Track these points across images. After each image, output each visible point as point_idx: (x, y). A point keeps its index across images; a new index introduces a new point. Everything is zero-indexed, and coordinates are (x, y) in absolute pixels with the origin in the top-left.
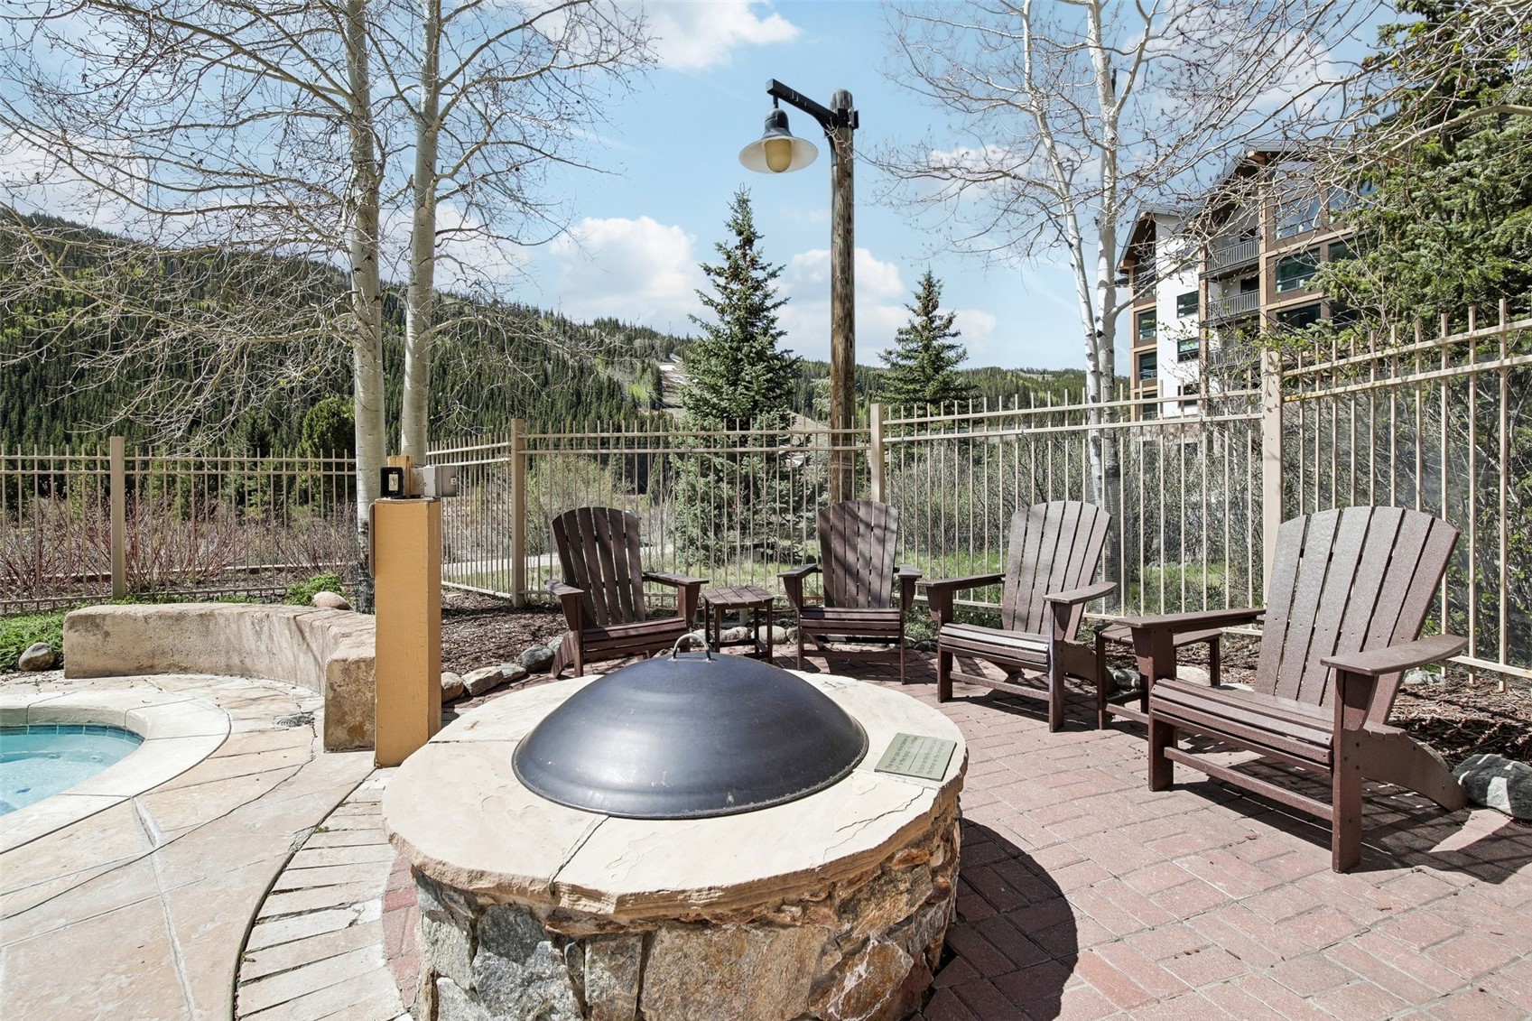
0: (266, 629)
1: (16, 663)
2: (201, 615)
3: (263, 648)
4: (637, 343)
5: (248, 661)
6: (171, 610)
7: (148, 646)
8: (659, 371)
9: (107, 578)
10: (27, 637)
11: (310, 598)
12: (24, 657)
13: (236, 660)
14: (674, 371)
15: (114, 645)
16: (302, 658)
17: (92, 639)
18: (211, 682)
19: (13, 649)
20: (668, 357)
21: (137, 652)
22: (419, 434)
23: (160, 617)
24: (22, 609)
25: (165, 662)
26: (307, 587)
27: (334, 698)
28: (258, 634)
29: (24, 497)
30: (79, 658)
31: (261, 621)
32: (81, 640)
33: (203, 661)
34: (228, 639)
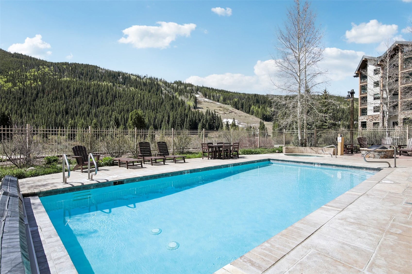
4: (188, 88)
8: (196, 97)
14: (199, 97)
20: (197, 92)
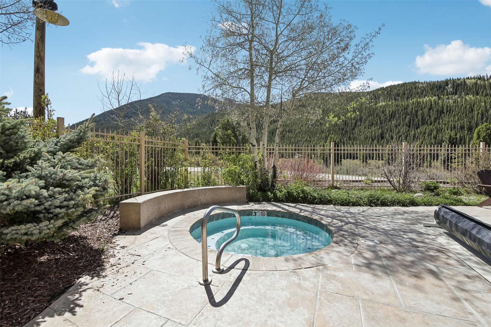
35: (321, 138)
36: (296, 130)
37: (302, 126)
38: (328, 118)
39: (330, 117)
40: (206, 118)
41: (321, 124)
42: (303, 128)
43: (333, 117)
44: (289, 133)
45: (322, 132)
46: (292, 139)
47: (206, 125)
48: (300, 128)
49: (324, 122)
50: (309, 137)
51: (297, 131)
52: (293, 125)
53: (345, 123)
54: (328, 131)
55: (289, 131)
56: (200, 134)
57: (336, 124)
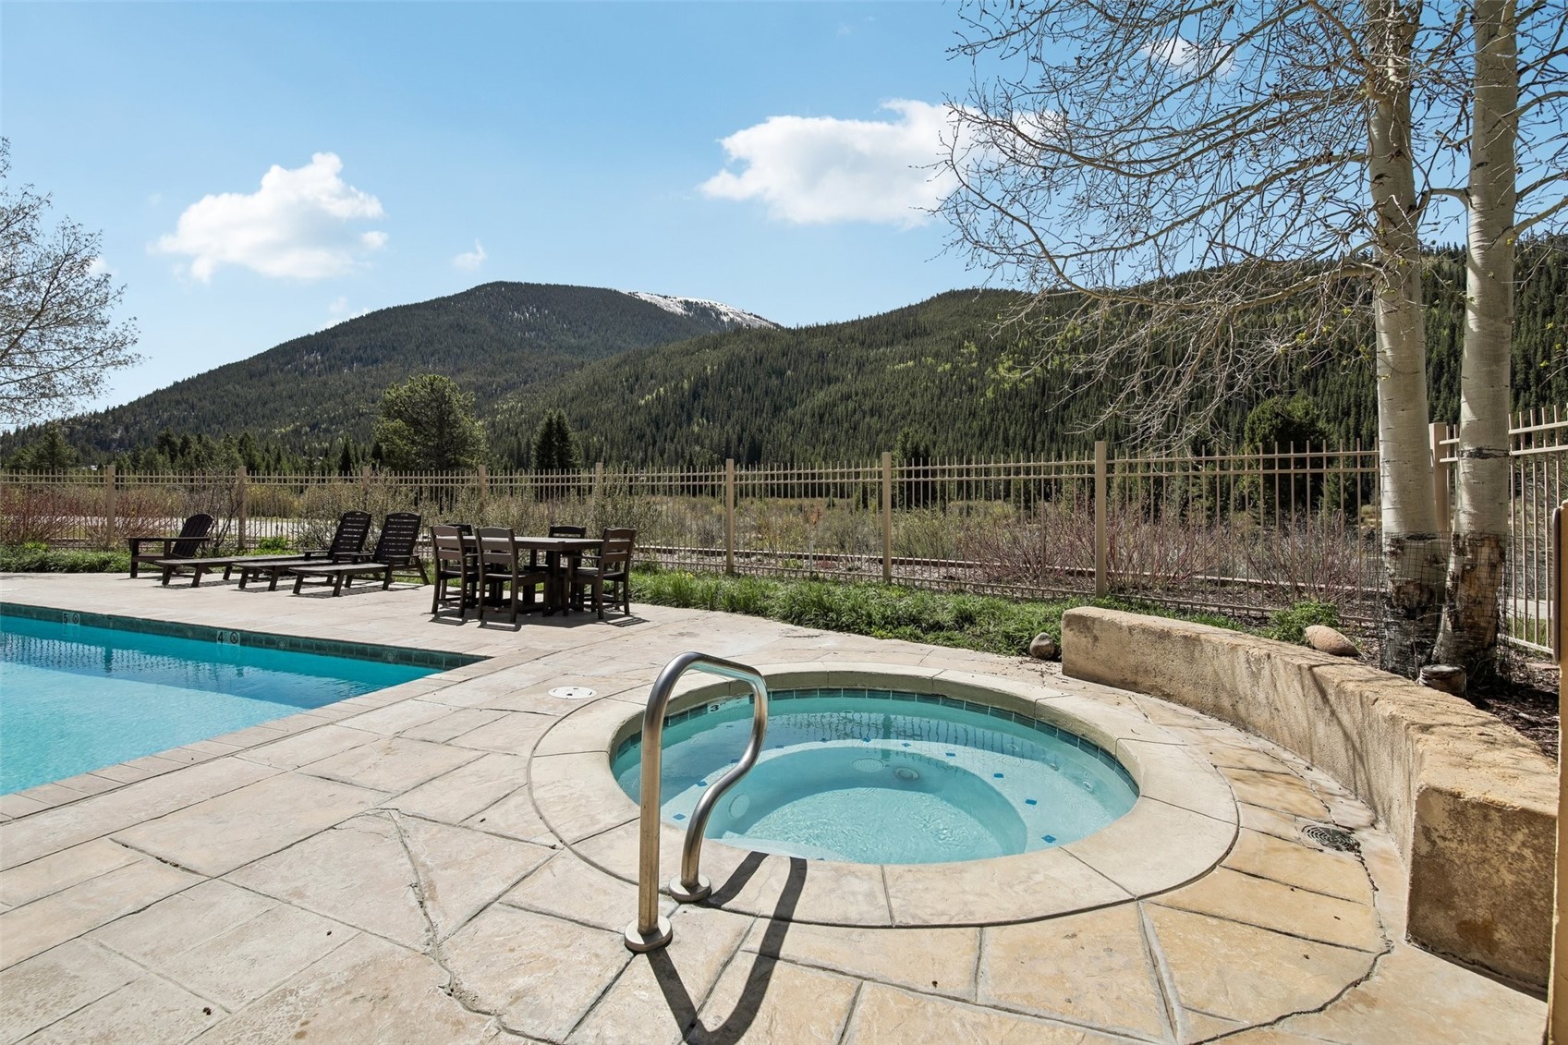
0: (1266, 672)
1: (1028, 648)
2: (1185, 637)
3: (1261, 697)
5: (1241, 707)
6: (1154, 625)
7: (1132, 660)
9: (1091, 574)
10: (1036, 624)
11: (1300, 631)
12: (1034, 643)
13: (1226, 702)
15: (1102, 651)
16: (1321, 729)
17: (1084, 641)
18: (1197, 723)
19: (1026, 634)
21: (1122, 663)
22: (1496, 400)
23: (1144, 630)
24: (1033, 595)
25: (1148, 682)
26: (1296, 615)
27: (1429, 855)
28: (1255, 676)
29: (1035, 501)
30: (1073, 657)
31: (1258, 660)
32: (1075, 639)
33: (1187, 691)
34: (1216, 673)
35: (966, 434)
36: (894, 408)
37: (913, 395)
38: (995, 370)
39: (1001, 369)
40: (618, 366)
41: (971, 389)
42: (916, 401)
43: (1010, 370)
44: (872, 416)
45: (973, 414)
46: (881, 436)
47: (614, 391)
48: (908, 402)
49: (980, 384)
50: (931, 430)
51: (897, 411)
52: (887, 391)
53: (1043, 387)
54: (991, 412)
55: (871, 410)
56: (592, 417)
57: (1015, 392)
